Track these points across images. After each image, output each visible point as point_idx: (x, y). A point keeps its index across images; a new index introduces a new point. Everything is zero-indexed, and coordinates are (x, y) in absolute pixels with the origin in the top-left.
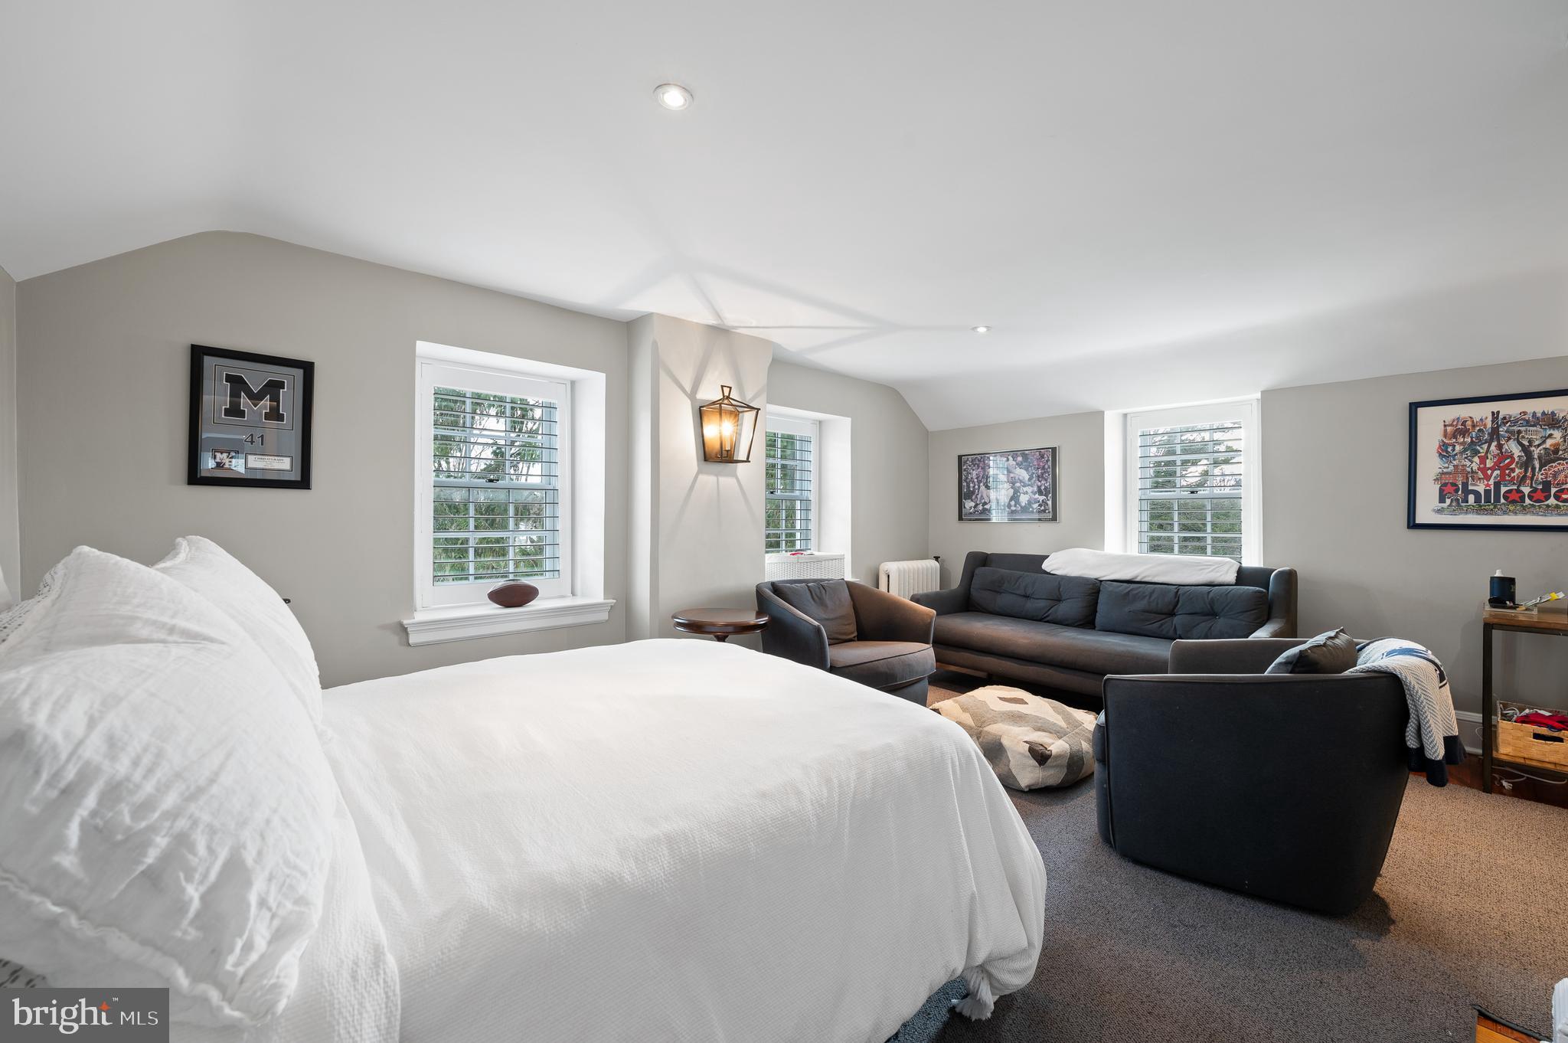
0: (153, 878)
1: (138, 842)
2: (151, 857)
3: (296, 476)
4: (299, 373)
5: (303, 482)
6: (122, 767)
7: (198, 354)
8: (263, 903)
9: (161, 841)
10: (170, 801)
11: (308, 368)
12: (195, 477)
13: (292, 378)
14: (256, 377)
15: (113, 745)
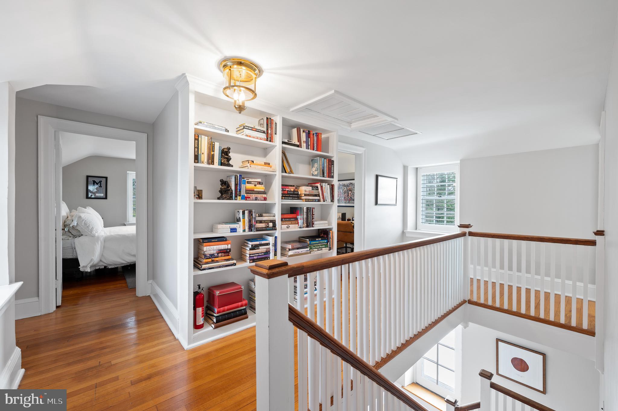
0: (88, 227)
1: (87, 224)
2: (87, 225)
3: (104, 197)
4: (105, 179)
5: (106, 198)
6: (86, 219)
7: (88, 177)
8: (95, 230)
9: (88, 225)
10: (89, 222)
11: (106, 178)
12: (87, 197)
13: (104, 180)
14: (97, 180)
15: (85, 218)
